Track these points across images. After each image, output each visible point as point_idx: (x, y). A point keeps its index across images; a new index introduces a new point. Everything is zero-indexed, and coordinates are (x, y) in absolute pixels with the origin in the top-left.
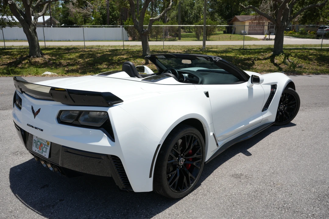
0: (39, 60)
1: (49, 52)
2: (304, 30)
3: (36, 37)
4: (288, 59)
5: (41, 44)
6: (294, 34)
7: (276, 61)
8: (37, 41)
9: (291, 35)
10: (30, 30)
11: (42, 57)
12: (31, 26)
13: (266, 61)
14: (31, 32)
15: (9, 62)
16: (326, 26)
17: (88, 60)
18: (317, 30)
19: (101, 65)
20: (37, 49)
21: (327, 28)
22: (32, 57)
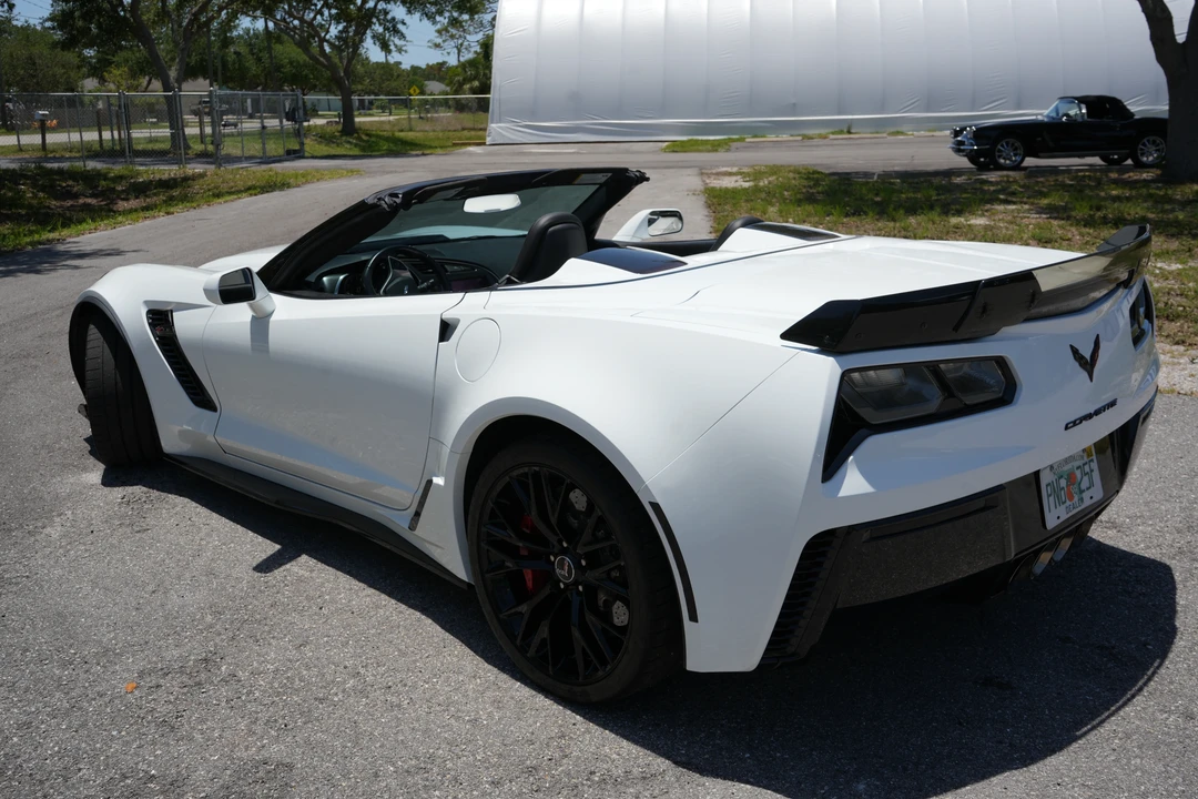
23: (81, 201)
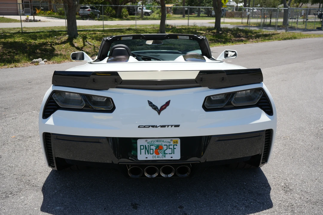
2: (63, 10)
4: (87, 42)
6: (53, 14)
7: (76, 45)
9: (50, 15)
13: (66, 44)
16: (87, 6)
18: (79, 10)
21: (88, 8)
23: (241, 39)
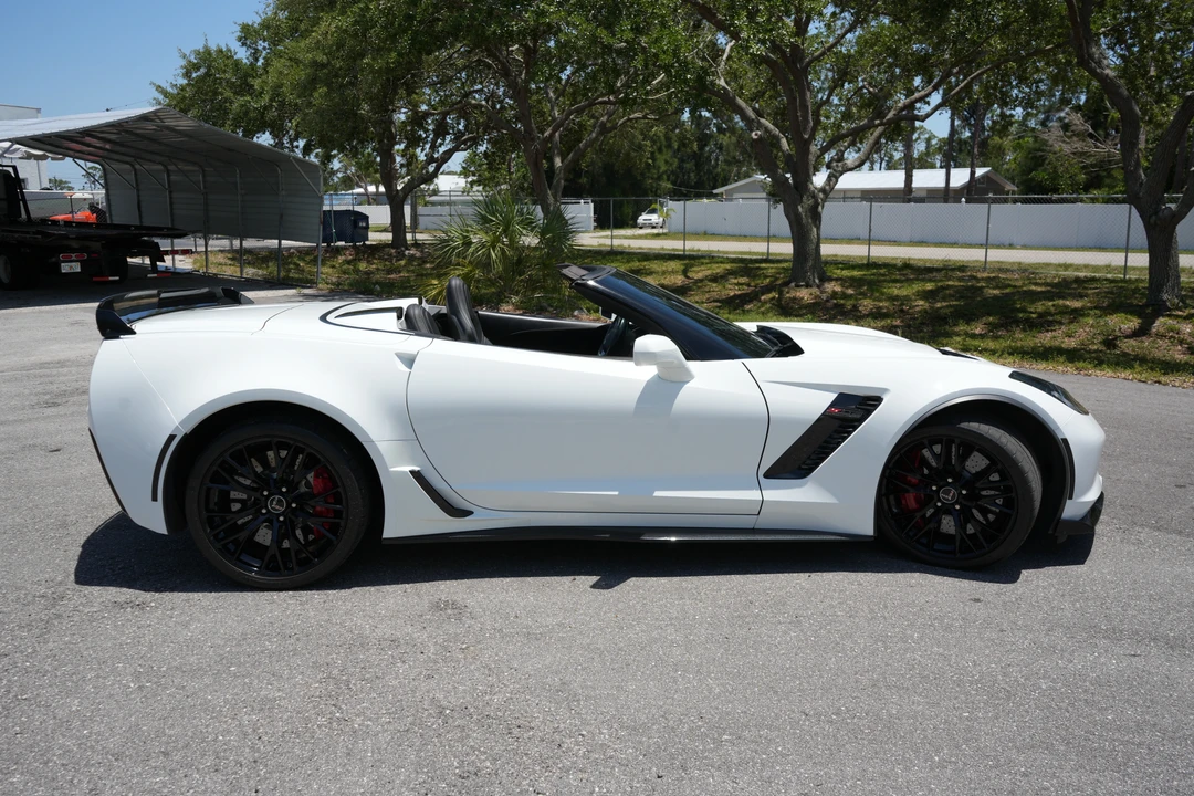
0: (805, 294)
1: (846, 273)
3: (815, 230)
5: (827, 250)
8: (815, 241)
10: (800, 209)
11: (818, 287)
12: (805, 197)
14: (803, 215)
15: (732, 294)
17: (944, 304)
19: (968, 323)
20: (810, 263)
22: (793, 284)
